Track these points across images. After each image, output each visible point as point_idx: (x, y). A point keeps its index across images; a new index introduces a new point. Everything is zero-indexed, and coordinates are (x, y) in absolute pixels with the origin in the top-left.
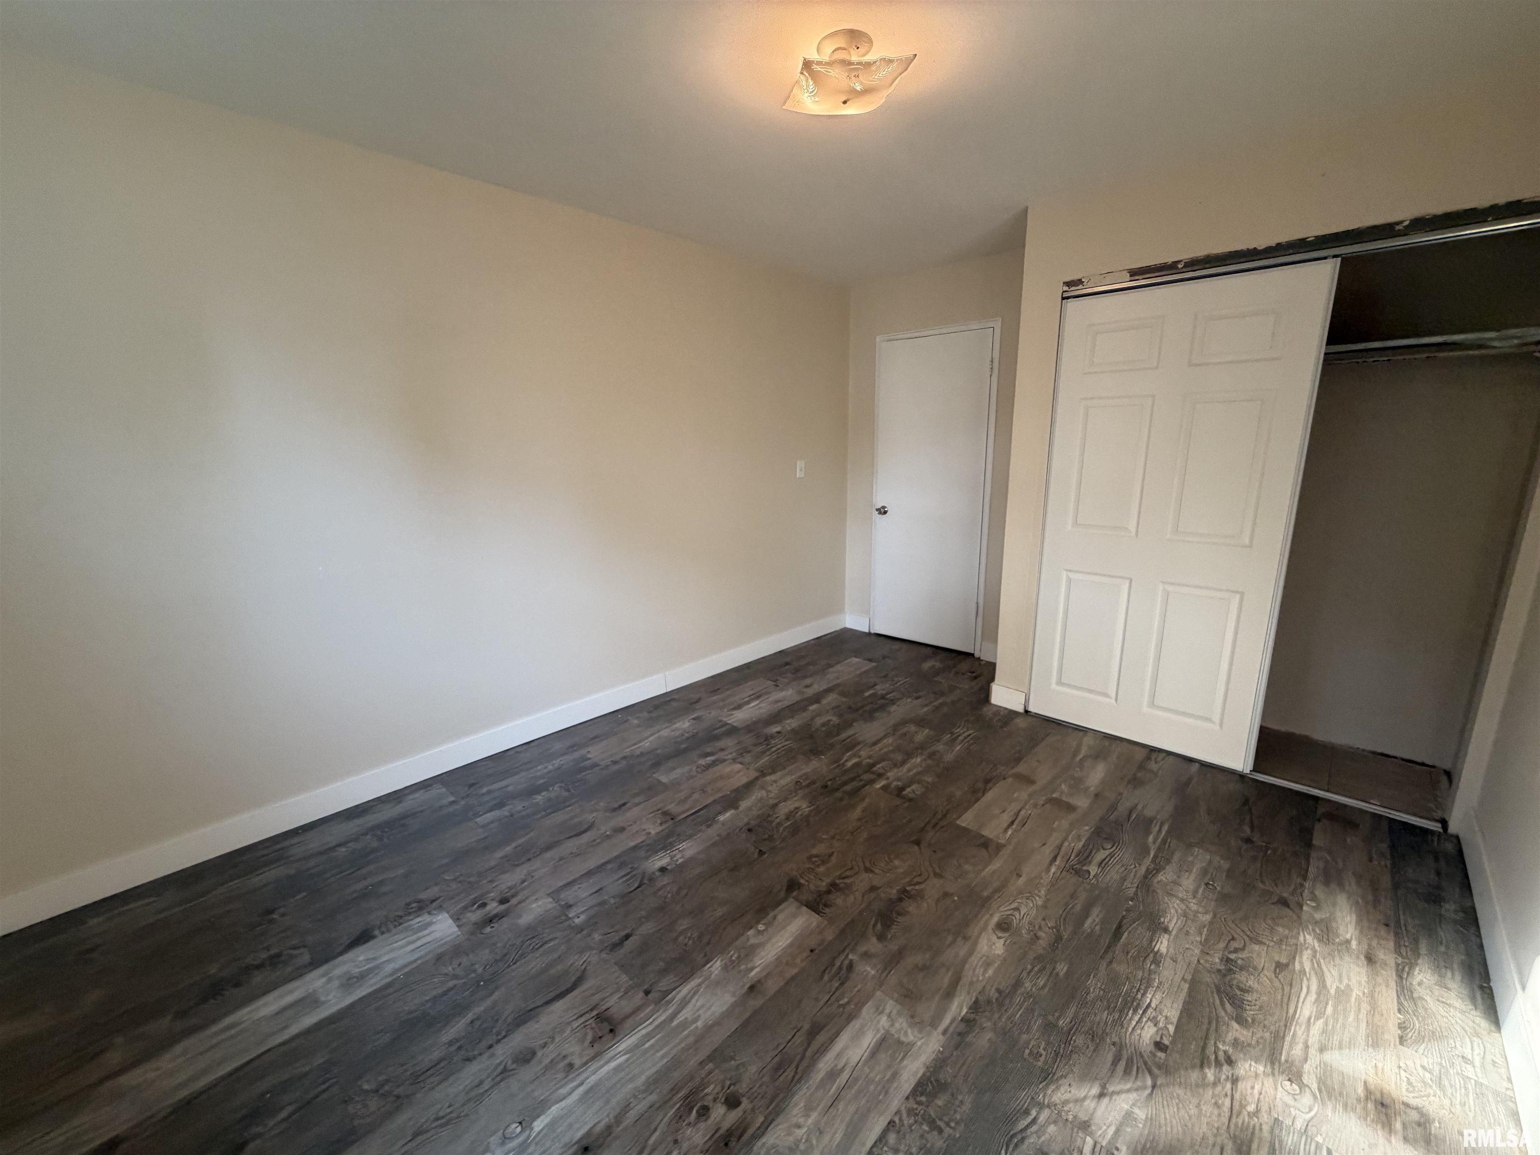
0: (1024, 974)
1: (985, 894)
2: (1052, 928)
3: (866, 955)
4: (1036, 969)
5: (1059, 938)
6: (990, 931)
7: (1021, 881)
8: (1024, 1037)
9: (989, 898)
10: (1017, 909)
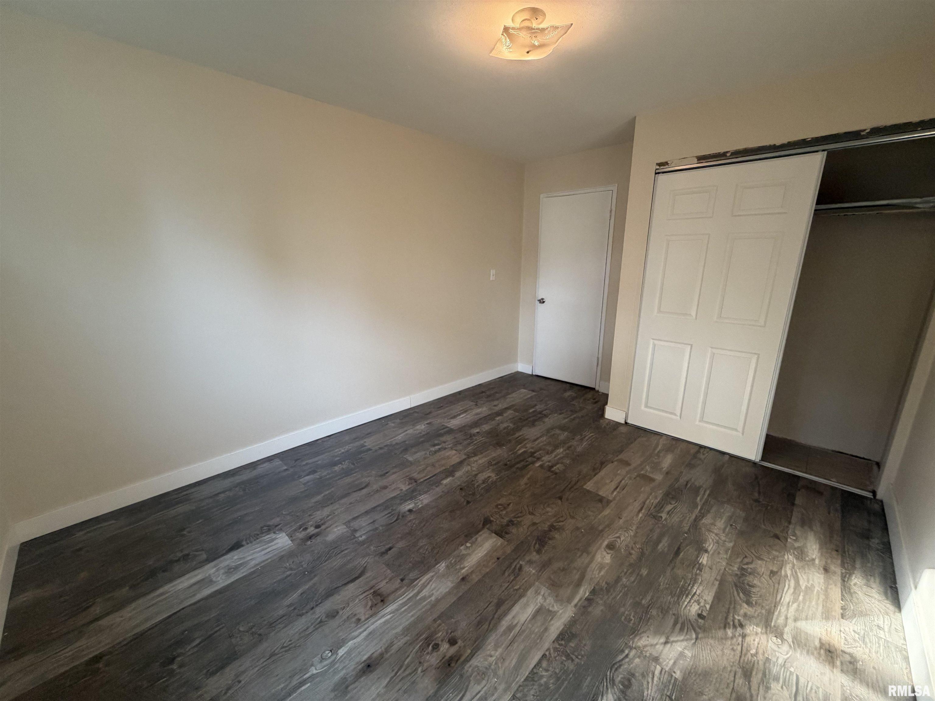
0: (623, 574)
1: (600, 528)
2: (640, 548)
3: (530, 562)
4: (629, 572)
5: (643, 554)
6: (603, 550)
7: (621, 521)
8: (622, 609)
9: (602, 531)
10: (619, 537)
